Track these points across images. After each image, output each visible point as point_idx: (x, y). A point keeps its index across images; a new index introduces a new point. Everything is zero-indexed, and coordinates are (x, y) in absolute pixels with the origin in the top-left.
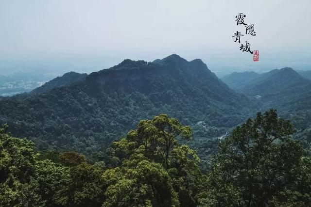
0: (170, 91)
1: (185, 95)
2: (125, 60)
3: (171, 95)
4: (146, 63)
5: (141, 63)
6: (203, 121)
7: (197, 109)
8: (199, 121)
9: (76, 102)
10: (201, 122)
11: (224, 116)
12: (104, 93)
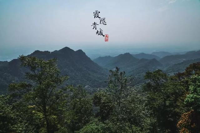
0: (66, 69)
1: (75, 71)
2: (35, 51)
3: (67, 71)
4: (50, 52)
5: (47, 53)
6: (88, 85)
7: (83, 79)
8: (86, 85)
9: (2, 80)
10: (87, 86)
11: (100, 81)
12: (23, 73)
